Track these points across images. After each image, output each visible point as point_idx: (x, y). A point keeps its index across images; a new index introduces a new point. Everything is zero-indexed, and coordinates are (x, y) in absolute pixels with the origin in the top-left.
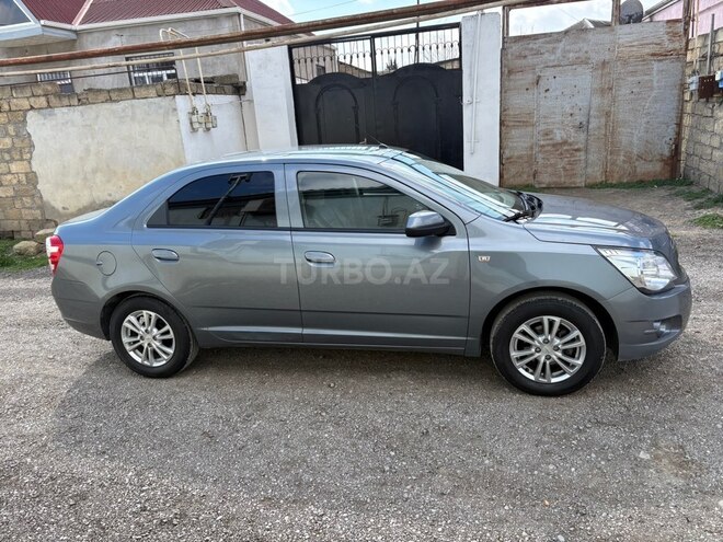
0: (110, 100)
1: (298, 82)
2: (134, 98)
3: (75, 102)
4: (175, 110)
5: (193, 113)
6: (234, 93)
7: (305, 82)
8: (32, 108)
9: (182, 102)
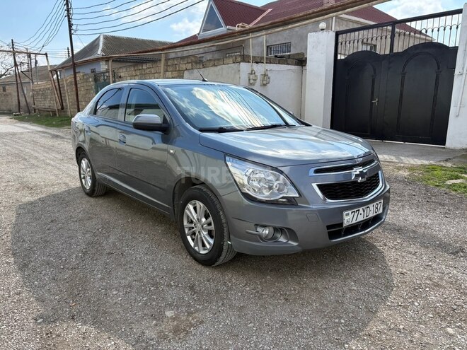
0: (215, 65)
1: (339, 57)
2: (224, 64)
3: (201, 66)
4: (239, 71)
5: (251, 74)
6: (297, 64)
7: (343, 57)
8: (186, 69)
9: (245, 67)
